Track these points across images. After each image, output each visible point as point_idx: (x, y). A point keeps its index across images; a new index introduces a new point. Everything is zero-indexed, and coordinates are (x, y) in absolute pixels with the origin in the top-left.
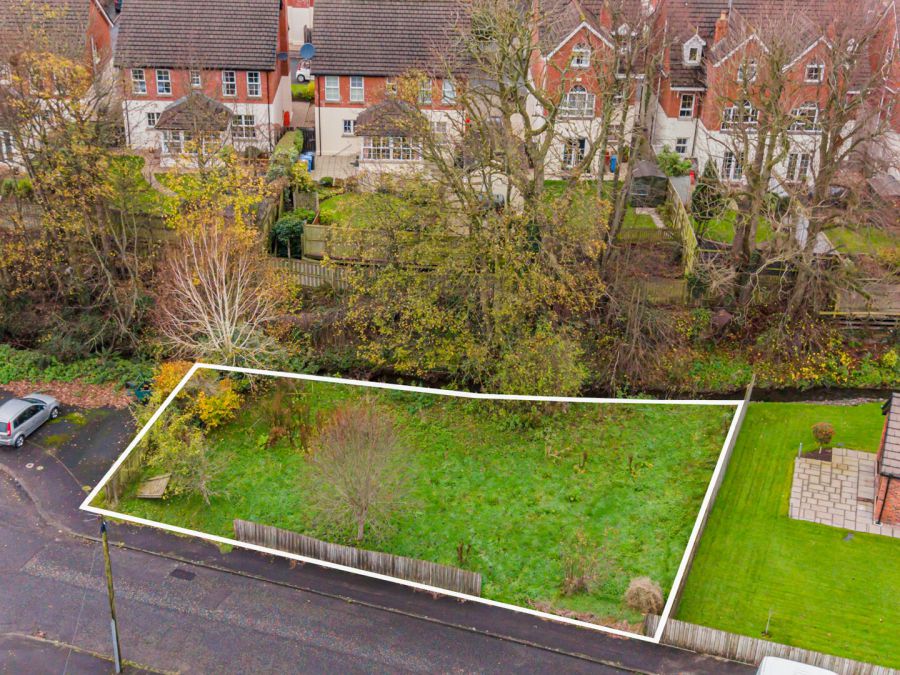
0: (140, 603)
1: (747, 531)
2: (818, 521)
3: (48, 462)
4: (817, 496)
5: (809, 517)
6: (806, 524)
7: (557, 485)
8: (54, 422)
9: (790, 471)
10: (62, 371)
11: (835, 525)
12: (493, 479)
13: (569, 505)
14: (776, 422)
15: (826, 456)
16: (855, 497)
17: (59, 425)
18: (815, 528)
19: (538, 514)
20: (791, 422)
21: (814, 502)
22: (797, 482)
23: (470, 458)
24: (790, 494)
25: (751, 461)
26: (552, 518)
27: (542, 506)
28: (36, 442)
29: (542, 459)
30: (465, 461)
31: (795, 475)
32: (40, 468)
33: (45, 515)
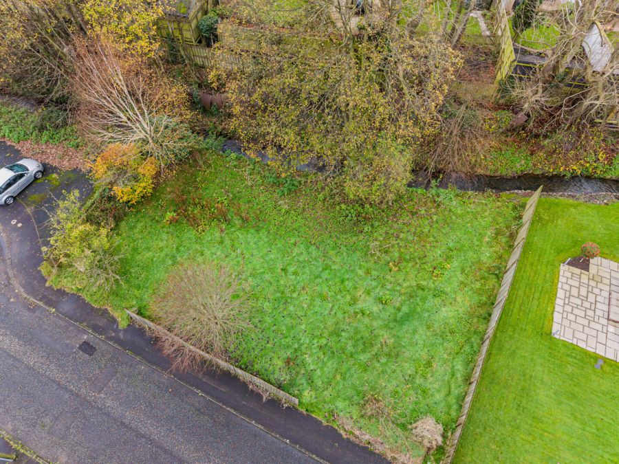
0: (49, 378)
1: (517, 348)
2: (575, 343)
3: (26, 220)
4: (576, 311)
5: (568, 337)
6: (565, 344)
7: (374, 283)
8: (38, 181)
9: (556, 281)
10: (53, 135)
11: (588, 349)
12: (328, 271)
13: (381, 306)
14: (548, 221)
15: (585, 266)
16: (606, 316)
17: (42, 184)
18: (572, 349)
19: (356, 313)
20: (559, 222)
21: (572, 317)
22: (560, 293)
23: (314, 248)
24: (554, 308)
25: (526, 265)
26: (366, 320)
27: (360, 305)
28: (23, 199)
29: (367, 253)
30: (310, 250)
31: (560, 285)
32: (20, 225)
33: (11, 273)
